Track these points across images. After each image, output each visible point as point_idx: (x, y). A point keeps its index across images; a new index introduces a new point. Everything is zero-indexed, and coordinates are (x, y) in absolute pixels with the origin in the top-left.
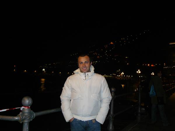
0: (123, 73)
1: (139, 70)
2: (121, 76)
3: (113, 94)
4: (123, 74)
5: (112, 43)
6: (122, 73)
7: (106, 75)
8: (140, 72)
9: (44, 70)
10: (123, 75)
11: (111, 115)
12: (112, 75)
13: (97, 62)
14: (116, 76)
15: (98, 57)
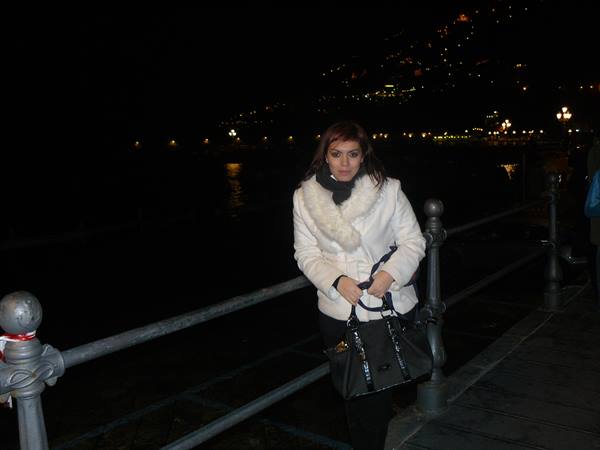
0: (507, 124)
1: (565, 109)
2: (502, 134)
3: (434, 225)
4: (509, 125)
5: (463, 18)
6: (504, 125)
7: (449, 134)
8: (568, 116)
9: (235, 134)
10: (509, 130)
11: (432, 309)
12: (470, 132)
13: (413, 89)
14: (484, 134)
15: (417, 72)
